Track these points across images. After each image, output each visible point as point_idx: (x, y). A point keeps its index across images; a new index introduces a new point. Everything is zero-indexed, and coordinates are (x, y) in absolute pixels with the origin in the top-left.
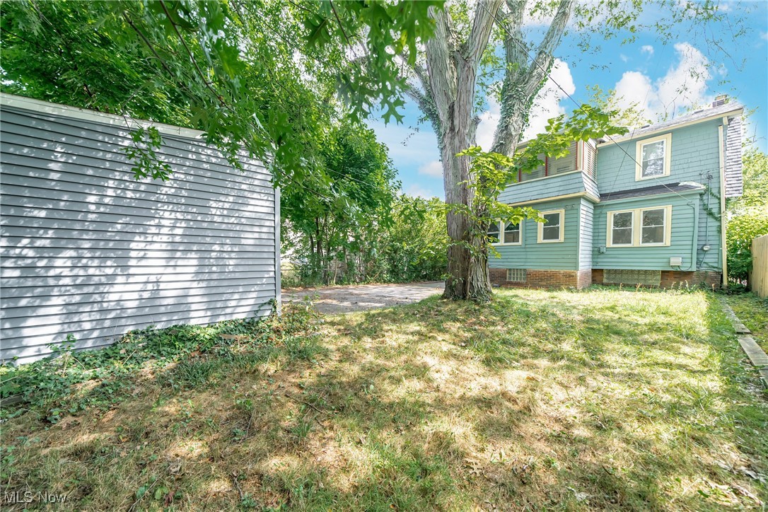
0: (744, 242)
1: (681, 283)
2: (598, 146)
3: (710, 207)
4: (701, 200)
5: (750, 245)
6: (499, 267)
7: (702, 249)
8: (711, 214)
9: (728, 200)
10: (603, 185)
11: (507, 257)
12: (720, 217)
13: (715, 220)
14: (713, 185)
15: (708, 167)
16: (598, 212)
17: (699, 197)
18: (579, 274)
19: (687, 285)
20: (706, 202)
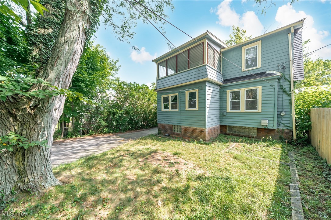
0: (305, 110)
1: (267, 138)
2: (222, 51)
3: (284, 87)
4: (279, 82)
5: (310, 112)
6: (169, 123)
7: (280, 114)
8: (285, 92)
9: (295, 82)
10: (225, 74)
11: (172, 118)
12: (291, 94)
13: (287, 96)
14: (286, 73)
15: (283, 61)
16: (222, 91)
17: (277, 80)
18: (207, 130)
19: (271, 139)
20: (282, 84)
